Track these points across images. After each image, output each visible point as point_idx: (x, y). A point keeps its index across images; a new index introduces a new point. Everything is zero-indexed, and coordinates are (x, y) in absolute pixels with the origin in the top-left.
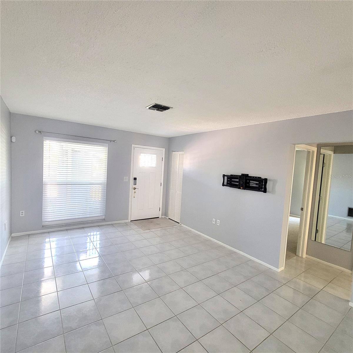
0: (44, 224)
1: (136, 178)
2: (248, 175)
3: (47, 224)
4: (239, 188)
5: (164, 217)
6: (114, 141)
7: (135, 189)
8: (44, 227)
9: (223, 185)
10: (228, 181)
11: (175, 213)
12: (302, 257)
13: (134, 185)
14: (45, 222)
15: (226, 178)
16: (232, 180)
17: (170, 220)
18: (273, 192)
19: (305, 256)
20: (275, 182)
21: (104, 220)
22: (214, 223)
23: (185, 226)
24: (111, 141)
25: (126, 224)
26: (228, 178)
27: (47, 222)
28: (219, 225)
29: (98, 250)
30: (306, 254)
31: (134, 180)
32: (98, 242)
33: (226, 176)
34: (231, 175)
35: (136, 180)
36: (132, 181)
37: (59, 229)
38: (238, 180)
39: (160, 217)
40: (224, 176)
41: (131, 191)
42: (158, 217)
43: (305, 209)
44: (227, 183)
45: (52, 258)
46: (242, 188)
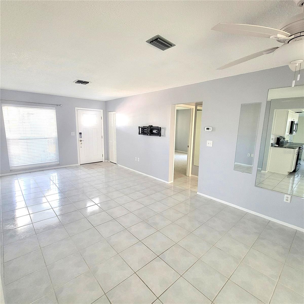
0: (11, 169)
1: (81, 133)
2: (152, 126)
3: (13, 168)
4: (148, 135)
5: (106, 161)
6: (60, 105)
7: (81, 141)
8: (11, 171)
9: (139, 134)
10: (142, 131)
11: (114, 158)
12: (189, 176)
13: (80, 138)
14: (12, 167)
15: (140, 129)
16: (144, 130)
17: (111, 162)
18: (164, 136)
19: (190, 175)
20: (165, 129)
21: (59, 165)
22: (136, 160)
23: (120, 165)
24: (57, 105)
25: (77, 167)
26: (142, 129)
27: (14, 167)
28: (139, 161)
29: (57, 185)
30: (191, 174)
31: (80, 134)
32: (57, 181)
33: (141, 127)
34: (143, 127)
35: (81, 134)
36: (78, 135)
37: (24, 172)
38: (146, 130)
39: (104, 161)
40: (139, 127)
41: (78, 143)
42: (102, 161)
43: (189, 147)
44: (142, 132)
45: (23, 196)
46: (149, 135)
